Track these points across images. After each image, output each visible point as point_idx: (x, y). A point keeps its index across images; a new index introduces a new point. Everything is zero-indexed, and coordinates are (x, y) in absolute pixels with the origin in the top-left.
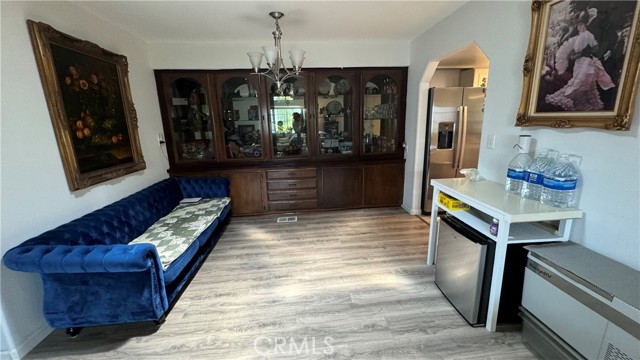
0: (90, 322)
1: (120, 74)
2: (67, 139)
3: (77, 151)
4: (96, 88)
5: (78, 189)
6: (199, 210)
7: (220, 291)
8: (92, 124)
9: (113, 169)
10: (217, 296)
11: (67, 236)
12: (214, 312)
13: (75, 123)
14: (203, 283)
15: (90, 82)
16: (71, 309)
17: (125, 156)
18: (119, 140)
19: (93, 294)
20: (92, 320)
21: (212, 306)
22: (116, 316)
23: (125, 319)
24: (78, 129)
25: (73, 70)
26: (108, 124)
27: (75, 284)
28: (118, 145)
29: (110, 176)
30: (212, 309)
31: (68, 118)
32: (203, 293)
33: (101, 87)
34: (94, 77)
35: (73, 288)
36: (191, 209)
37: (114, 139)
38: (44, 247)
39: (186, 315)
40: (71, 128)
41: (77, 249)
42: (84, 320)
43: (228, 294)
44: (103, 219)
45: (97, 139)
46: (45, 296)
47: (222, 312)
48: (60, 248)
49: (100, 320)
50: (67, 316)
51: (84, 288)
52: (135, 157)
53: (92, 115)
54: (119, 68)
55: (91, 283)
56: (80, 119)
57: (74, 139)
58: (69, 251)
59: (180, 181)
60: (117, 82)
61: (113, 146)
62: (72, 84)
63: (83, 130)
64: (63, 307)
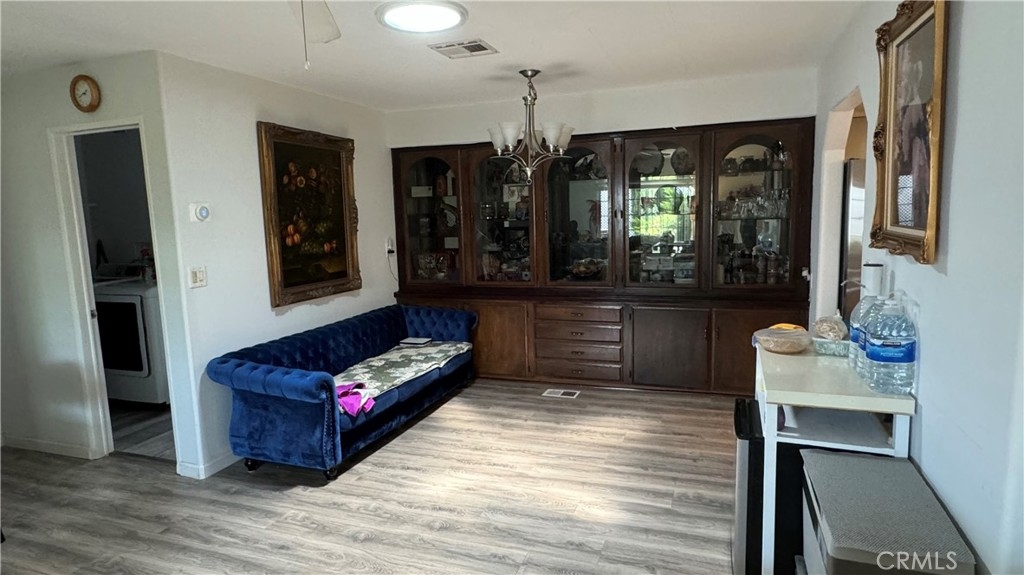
0: (266, 456)
1: (344, 163)
2: (275, 247)
3: (284, 261)
4: (314, 184)
5: (278, 306)
6: (419, 354)
7: (410, 464)
8: (304, 228)
9: (320, 285)
10: (403, 468)
11: (260, 356)
12: (392, 483)
13: (286, 227)
14: (395, 452)
15: (308, 178)
16: (251, 435)
17: (337, 269)
18: (332, 248)
19: (271, 422)
20: (267, 453)
21: (392, 476)
22: (287, 455)
23: (295, 461)
24: (288, 235)
25: (292, 167)
26: (321, 228)
27: (257, 407)
28: (331, 255)
29: (315, 293)
30: (391, 479)
31: (280, 221)
32: (389, 462)
33: (319, 183)
34: (313, 170)
35: (255, 411)
36: (411, 352)
37: (326, 247)
38: (237, 361)
39: (360, 479)
40: (281, 232)
41: (264, 367)
42: (260, 452)
43: (417, 469)
44: (299, 345)
45: (306, 247)
46: (233, 415)
47: (400, 485)
48: (250, 364)
49: (274, 455)
50: (246, 443)
51: (264, 413)
52: (350, 272)
53: (305, 218)
54: (343, 155)
55: (270, 409)
56: (292, 223)
57: (284, 248)
58: (256, 368)
59: (407, 310)
60: (338, 174)
61: (324, 256)
62: (290, 182)
63: (293, 236)
64: (245, 432)
